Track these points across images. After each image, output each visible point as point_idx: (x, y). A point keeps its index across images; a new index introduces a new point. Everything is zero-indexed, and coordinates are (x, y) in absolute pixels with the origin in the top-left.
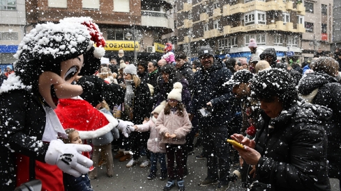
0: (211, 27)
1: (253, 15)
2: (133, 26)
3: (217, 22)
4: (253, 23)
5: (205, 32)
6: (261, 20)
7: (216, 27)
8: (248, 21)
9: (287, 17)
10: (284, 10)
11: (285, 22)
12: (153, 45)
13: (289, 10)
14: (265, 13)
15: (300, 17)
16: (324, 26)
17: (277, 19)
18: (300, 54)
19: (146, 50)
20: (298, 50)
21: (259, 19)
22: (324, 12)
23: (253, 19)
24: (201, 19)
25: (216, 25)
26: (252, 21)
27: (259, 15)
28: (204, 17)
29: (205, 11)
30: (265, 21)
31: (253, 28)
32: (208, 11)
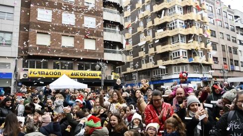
0: (147, 61)
1: (179, 52)
2: (100, 60)
3: (151, 58)
4: (179, 58)
5: (142, 65)
6: (184, 56)
7: (151, 61)
8: (175, 57)
9: (201, 53)
10: (199, 49)
11: (200, 57)
12: (112, 74)
13: (202, 49)
14: (186, 51)
15: (209, 53)
16: (225, 59)
17: (195, 55)
18: (211, 79)
19: (106, 78)
20: (210, 76)
21: (183, 55)
22: (224, 50)
23: (179, 55)
24: (140, 56)
25: (151, 60)
26: (178, 56)
27: (183, 52)
28: (142, 54)
29: (142, 50)
30: (187, 56)
31: (179, 61)
32: (144, 50)
